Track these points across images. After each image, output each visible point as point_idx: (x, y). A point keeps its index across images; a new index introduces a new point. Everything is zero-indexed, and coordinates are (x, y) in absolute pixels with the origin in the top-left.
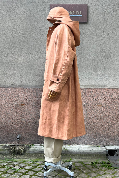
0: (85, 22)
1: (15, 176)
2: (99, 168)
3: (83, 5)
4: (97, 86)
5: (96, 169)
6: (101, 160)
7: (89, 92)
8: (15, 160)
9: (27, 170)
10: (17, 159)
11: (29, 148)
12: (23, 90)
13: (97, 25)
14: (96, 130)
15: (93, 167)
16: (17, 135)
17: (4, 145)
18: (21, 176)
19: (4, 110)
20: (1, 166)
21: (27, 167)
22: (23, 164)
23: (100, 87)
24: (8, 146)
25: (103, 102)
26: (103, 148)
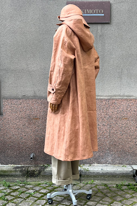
0: (107, 22)
1: (29, 201)
2: (125, 190)
3: (105, 2)
4: (122, 96)
5: (122, 192)
6: (128, 182)
7: (113, 103)
8: (28, 183)
9: (42, 195)
10: (30, 181)
11: (44, 169)
12: (36, 102)
13: (121, 25)
14: (121, 148)
15: (118, 190)
16: (30, 154)
17: (16, 165)
18: (36, 201)
19: (15, 126)
20: (13, 189)
21: (42, 191)
22: (38, 187)
23: (126, 98)
24: (21, 167)
25: (129, 114)
26: (130, 168)
